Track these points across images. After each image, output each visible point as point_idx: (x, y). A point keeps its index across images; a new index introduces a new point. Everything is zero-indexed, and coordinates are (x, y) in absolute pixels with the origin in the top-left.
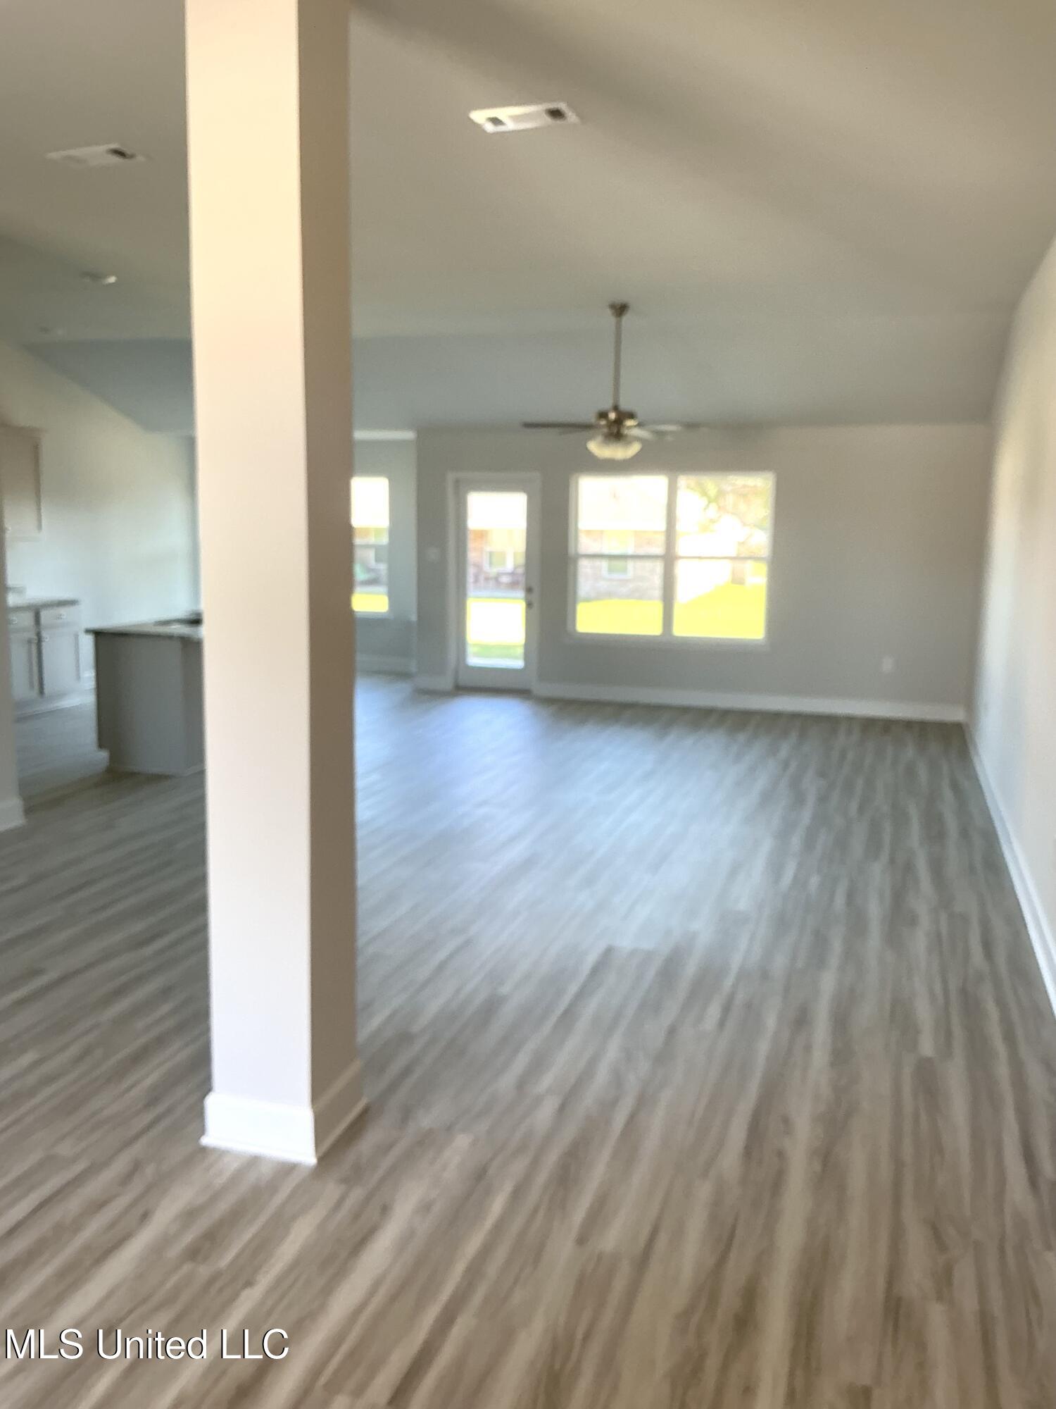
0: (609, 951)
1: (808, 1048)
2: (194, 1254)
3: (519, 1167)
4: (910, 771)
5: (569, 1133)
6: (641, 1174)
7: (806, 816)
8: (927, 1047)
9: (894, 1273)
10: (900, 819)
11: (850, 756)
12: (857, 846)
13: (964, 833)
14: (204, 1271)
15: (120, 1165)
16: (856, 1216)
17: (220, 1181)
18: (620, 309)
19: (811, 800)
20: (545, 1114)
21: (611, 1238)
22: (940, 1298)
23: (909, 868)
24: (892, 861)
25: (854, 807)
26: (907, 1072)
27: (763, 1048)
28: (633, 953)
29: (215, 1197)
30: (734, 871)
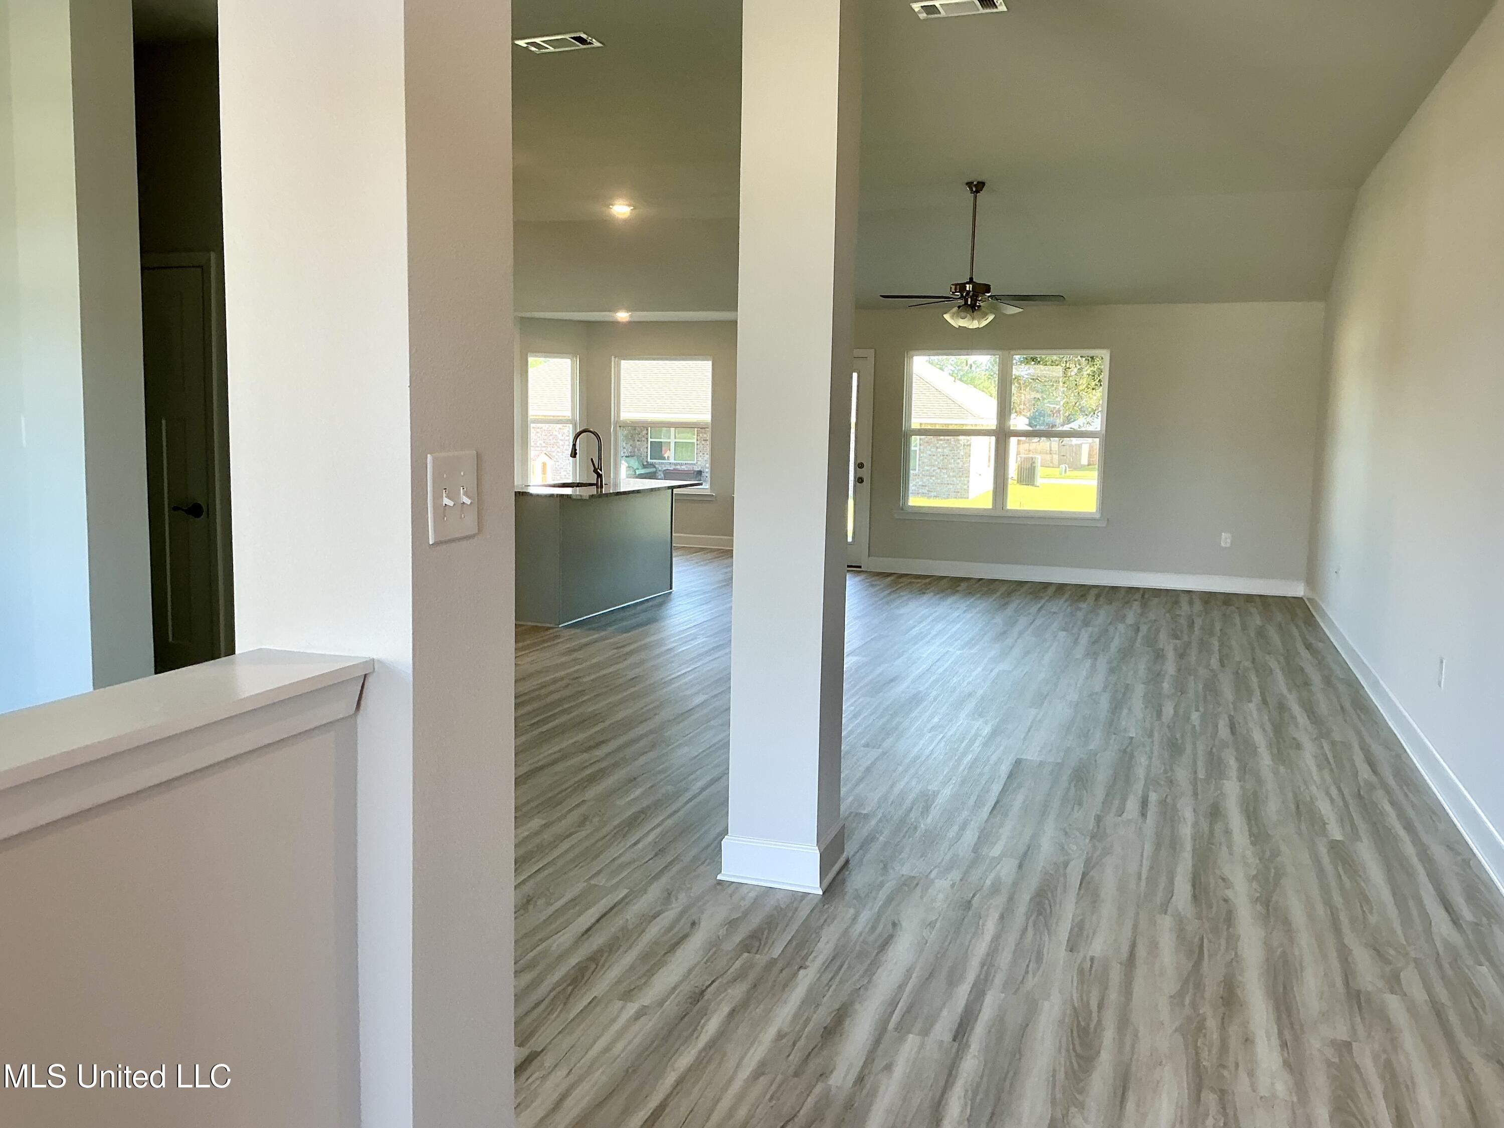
0: (1018, 762)
1: (1228, 832)
2: (746, 947)
3: (1000, 901)
4: (1261, 633)
5: (1032, 883)
6: (1107, 909)
7: (1170, 667)
8: (1336, 833)
9: (1348, 973)
10: (1264, 672)
11: (1198, 622)
12: (1228, 692)
13: (1328, 681)
14: (761, 959)
15: (654, 892)
16: (1305, 940)
17: (746, 903)
18: (977, 187)
19: (1170, 655)
20: (1007, 870)
21: (1097, 947)
22: (1392, 992)
23: (1282, 707)
24: (1265, 702)
25: (1214, 662)
26: (1323, 850)
27: (1186, 831)
28: (1041, 764)
29: (746, 914)
30: (1116, 707)
